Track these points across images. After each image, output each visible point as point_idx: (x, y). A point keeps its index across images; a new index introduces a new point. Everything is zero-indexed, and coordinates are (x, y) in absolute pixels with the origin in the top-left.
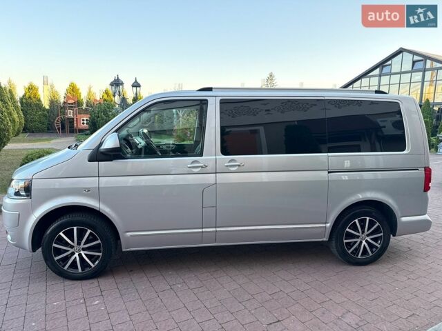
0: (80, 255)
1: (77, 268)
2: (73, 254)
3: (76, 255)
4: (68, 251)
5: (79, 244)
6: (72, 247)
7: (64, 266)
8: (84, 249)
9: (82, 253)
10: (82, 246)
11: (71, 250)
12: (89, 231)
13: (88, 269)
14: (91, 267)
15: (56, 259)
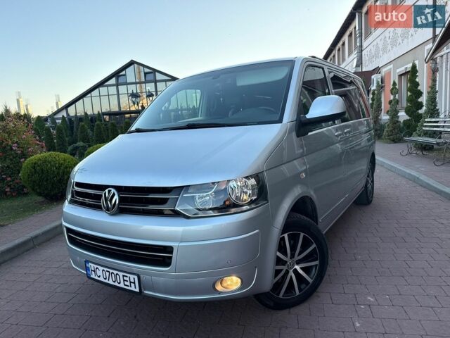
0: (295, 271)
2: (287, 272)
4: (282, 270)
5: (292, 256)
6: (285, 263)
7: (278, 294)
8: (298, 262)
9: (297, 267)
10: (297, 258)
11: (284, 268)
12: (302, 235)
14: (309, 283)
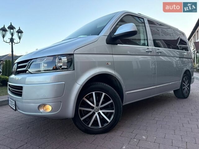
1: (98, 125)
2: (94, 113)
3: (96, 114)
4: (90, 111)
5: (97, 105)
6: (93, 108)
7: (88, 124)
8: (101, 109)
9: (101, 112)
10: (100, 106)
11: (93, 111)
12: (104, 94)
13: (106, 124)
14: (108, 122)
15: (82, 119)
